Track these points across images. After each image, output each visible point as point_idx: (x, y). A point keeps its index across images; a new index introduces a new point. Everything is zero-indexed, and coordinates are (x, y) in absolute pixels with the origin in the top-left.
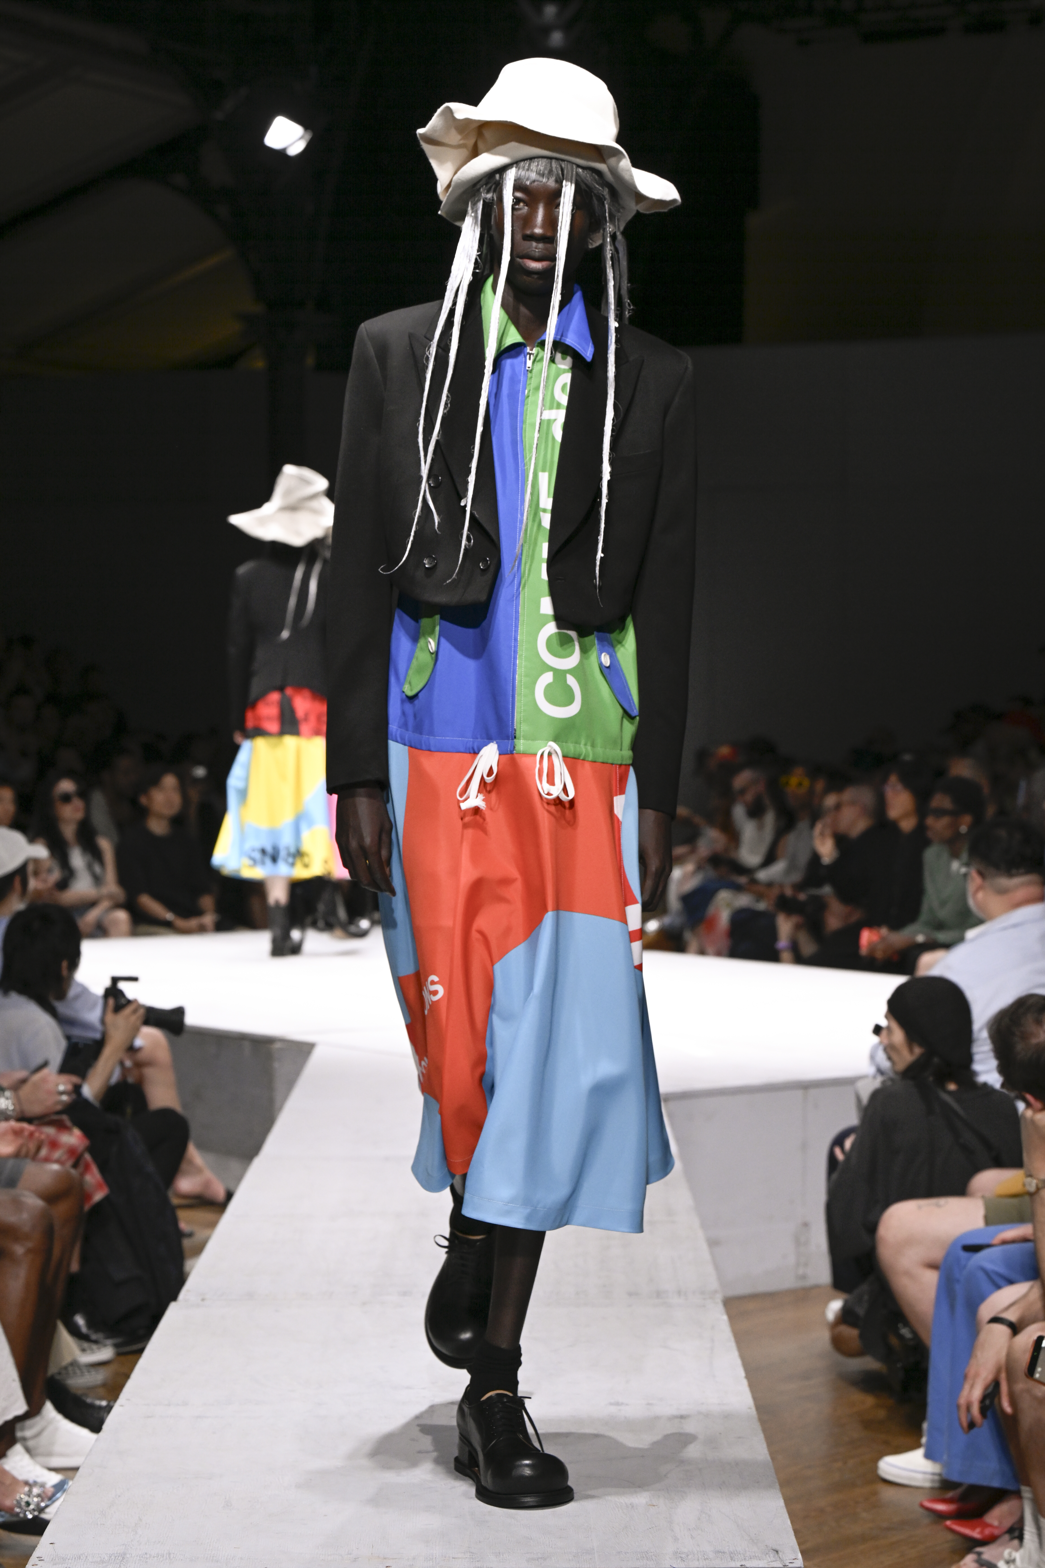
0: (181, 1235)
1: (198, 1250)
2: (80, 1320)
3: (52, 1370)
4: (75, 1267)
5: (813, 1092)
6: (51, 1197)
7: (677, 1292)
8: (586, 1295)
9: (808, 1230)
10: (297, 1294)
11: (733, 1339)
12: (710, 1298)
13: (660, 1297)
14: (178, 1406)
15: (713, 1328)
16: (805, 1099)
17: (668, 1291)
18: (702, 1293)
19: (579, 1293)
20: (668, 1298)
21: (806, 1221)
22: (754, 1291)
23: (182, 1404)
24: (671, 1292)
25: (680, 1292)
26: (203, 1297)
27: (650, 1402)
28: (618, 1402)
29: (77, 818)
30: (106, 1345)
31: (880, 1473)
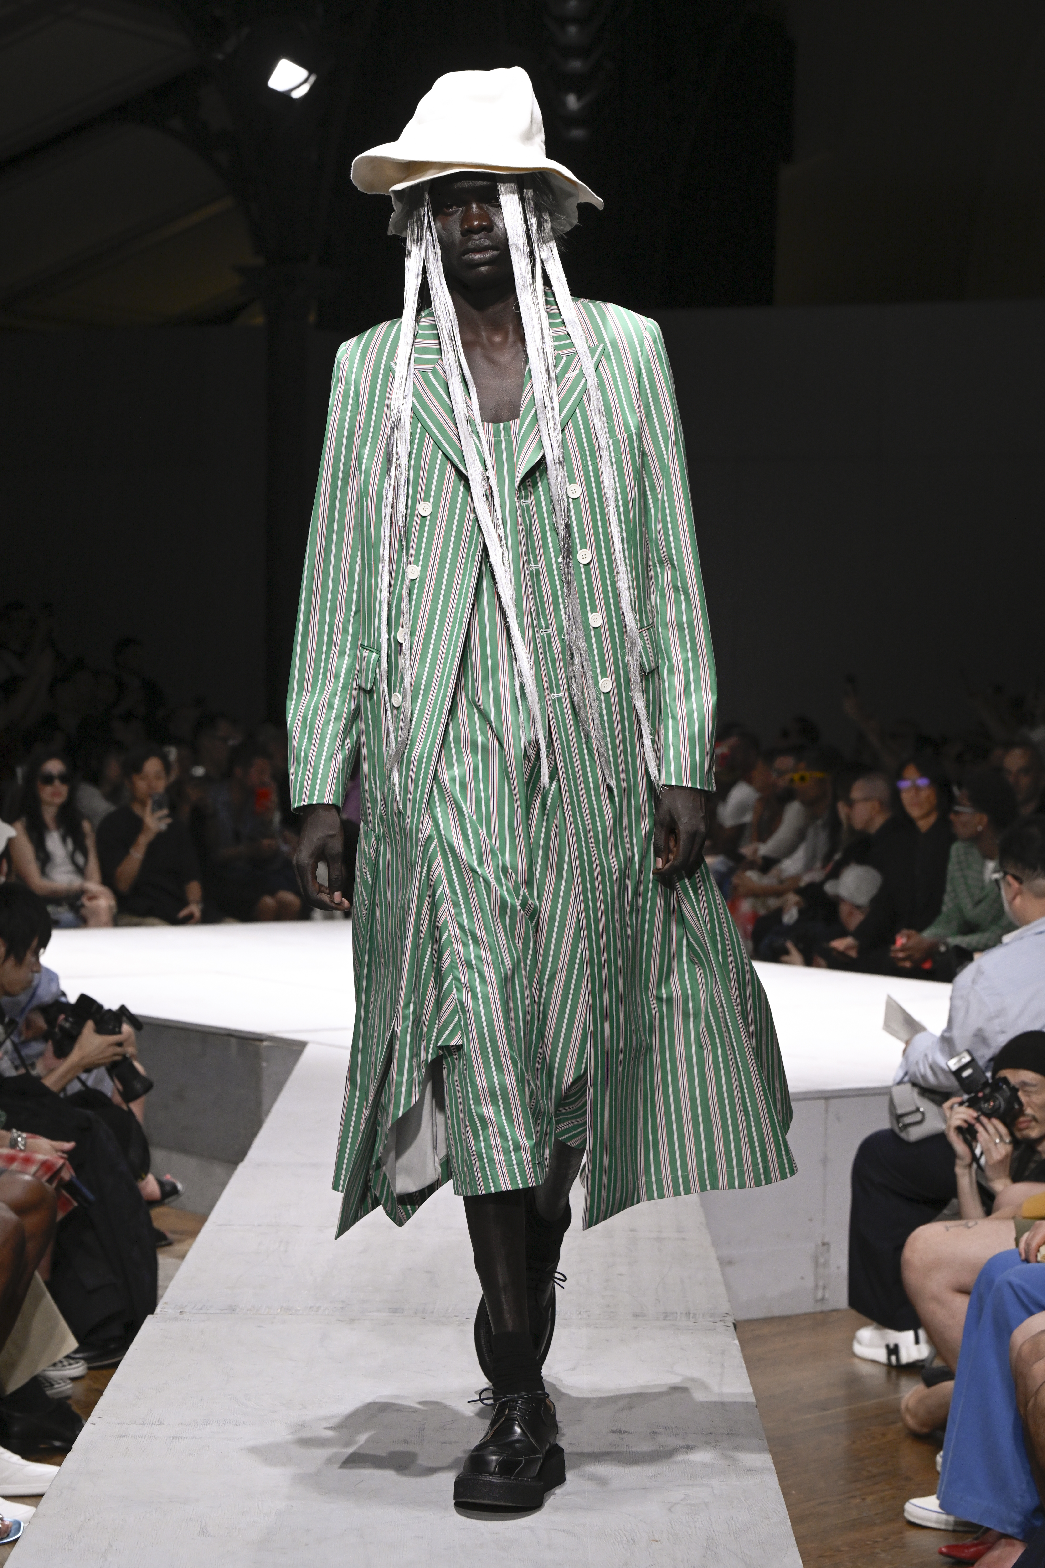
5: (833, 1102)
6: (23, 1209)
7: (686, 1314)
8: (589, 1316)
9: (828, 1250)
10: (281, 1308)
11: (744, 1365)
12: (720, 1321)
13: (668, 1318)
14: (153, 1426)
15: (723, 1353)
16: (826, 1111)
17: (677, 1313)
18: (712, 1315)
19: (582, 1313)
20: (676, 1320)
21: (826, 1240)
22: (769, 1315)
23: (157, 1423)
24: (679, 1314)
25: (689, 1314)
26: (181, 1311)
27: (655, 1431)
28: (621, 1431)
29: (59, 800)
30: (77, 1360)
31: (906, 1515)
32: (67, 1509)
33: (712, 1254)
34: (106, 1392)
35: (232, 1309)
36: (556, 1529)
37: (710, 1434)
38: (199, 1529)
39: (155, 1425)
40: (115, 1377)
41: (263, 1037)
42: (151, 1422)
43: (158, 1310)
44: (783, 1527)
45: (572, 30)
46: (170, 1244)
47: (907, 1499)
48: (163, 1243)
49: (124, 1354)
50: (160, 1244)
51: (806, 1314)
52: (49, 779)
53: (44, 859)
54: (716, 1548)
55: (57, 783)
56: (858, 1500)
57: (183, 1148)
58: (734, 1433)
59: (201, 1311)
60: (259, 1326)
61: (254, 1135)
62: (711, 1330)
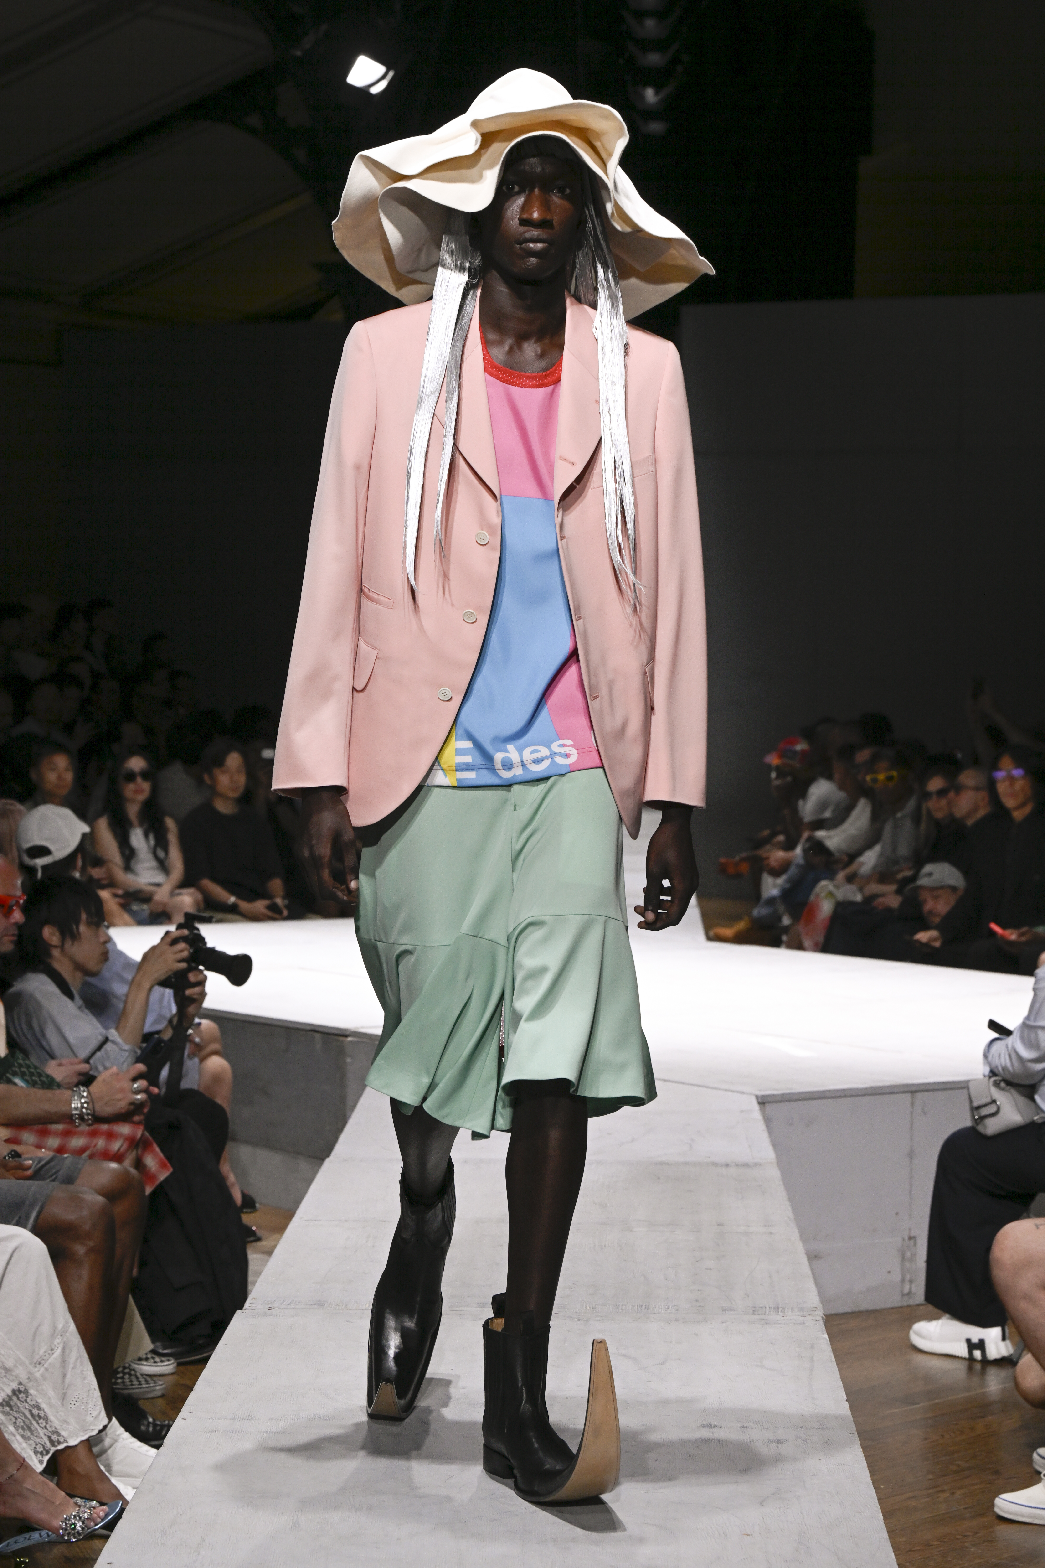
1: (264, 1258)
5: (920, 1096)
6: (112, 1195)
7: (775, 1308)
8: (677, 1310)
9: (915, 1244)
11: (834, 1359)
12: (810, 1315)
13: (757, 1313)
14: (243, 1421)
15: (812, 1347)
16: (912, 1104)
17: (765, 1307)
18: (802, 1310)
19: (670, 1307)
20: (765, 1314)
21: (913, 1235)
22: (856, 1309)
23: (247, 1418)
24: (768, 1308)
25: (778, 1308)
26: (270, 1306)
27: (745, 1425)
28: (711, 1425)
29: (142, 797)
30: (168, 1357)
31: (996, 1510)
32: (159, 1503)
33: (800, 1248)
34: (196, 1388)
35: (321, 1305)
36: (647, 1523)
37: (801, 1428)
38: (291, 1524)
39: (246, 1420)
40: (205, 1373)
41: (348, 1033)
42: (242, 1418)
43: (247, 1304)
44: (875, 1521)
45: (650, 23)
46: (259, 1239)
47: (996, 1495)
48: (252, 1239)
49: (213, 1349)
50: (249, 1239)
51: (892, 1308)
52: (131, 777)
53: (129, 854)
54: (809, 1542)
55: (139, 780)
56: (947, 1495)
57: (267, 1143)
58: (825, 1426)
59: (289, 1307)
60: (347, 1321)
61: (340, 1130)
62: (800, 1324)
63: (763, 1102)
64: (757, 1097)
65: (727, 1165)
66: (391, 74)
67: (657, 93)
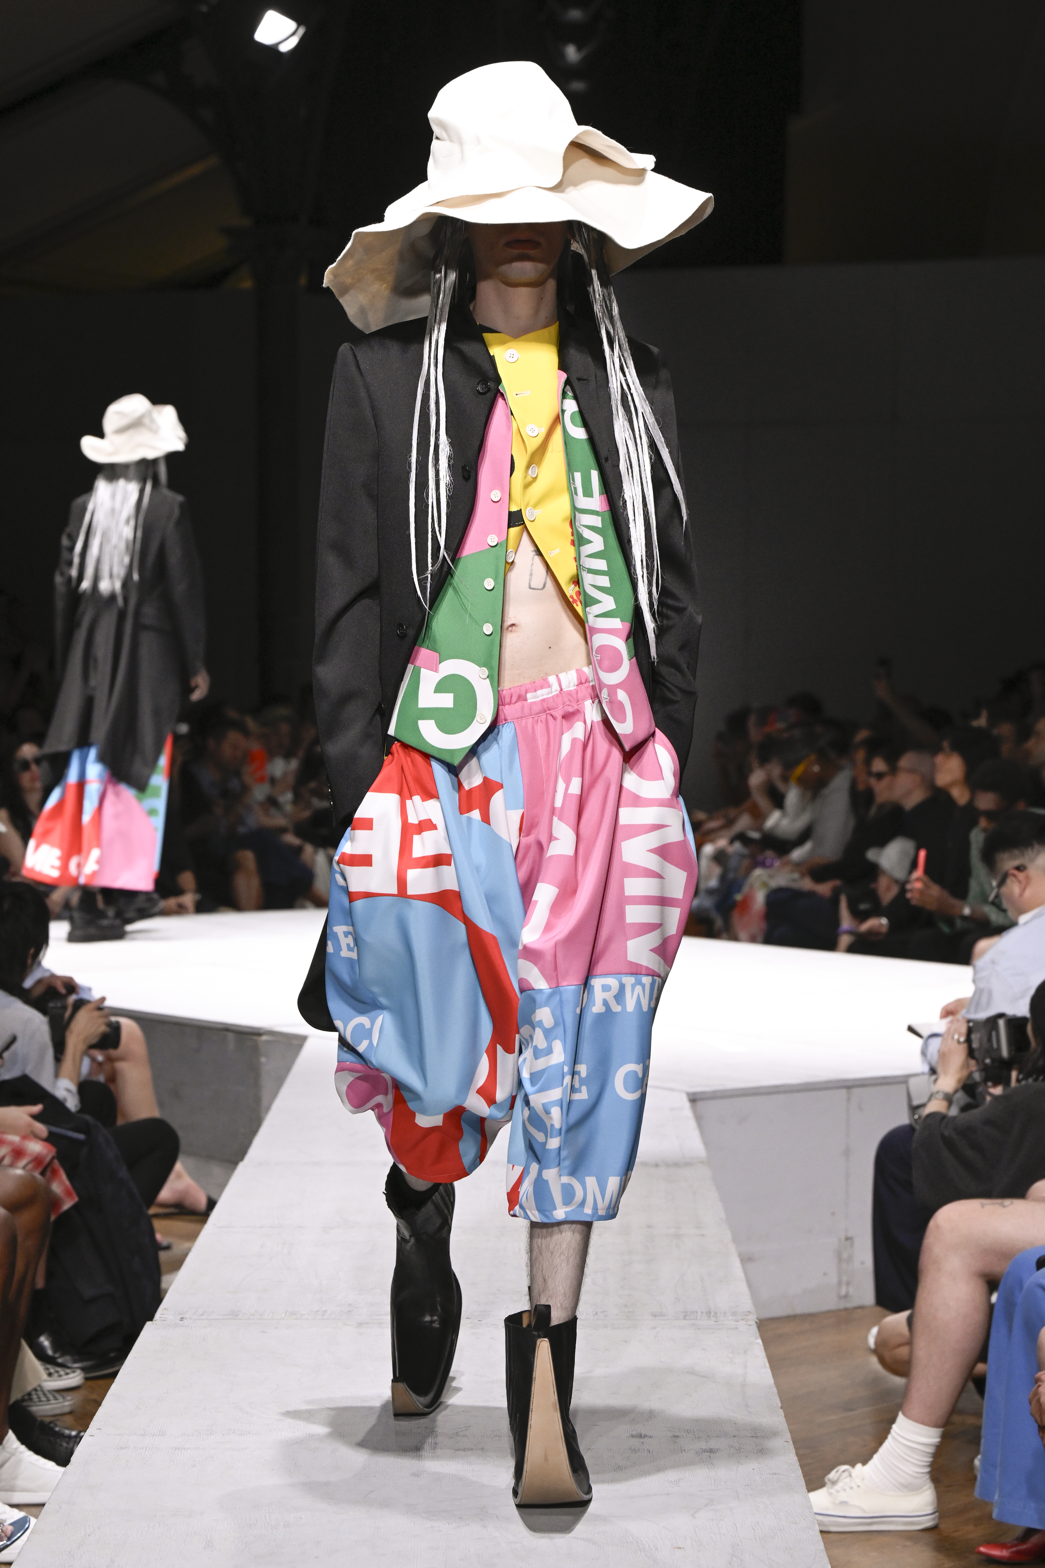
0: (158, 1247)
1: (177, 1264)
2: (45, 1342)
3: (15, 1396)
4: (40, 1283)
5: (856, 1091)
6: (14, 1205)
7: (707, 1313)
8: (606, 1316)
9: (852, 1245)
10: (286, 1313)
11: (767, 1365)
12: (742, 1320)
13: (688, 1318)
14: (154, 1436)
16: (849, 1099)
17: (697, 1312)
18: (734, 1314)
19: (598, 1314)
20: (696, 1319)
21: (850, 1235)
22: (789, 1313)
23: (158, 1434)
24: (699, 1313)
25: (710, 1313)
26: (182, 1316)
27: (676, 1434)
28: (641, 1435)
30: (74, 1370)
32: (66, 1524)
33: (732, 1249)
34: (104, 1403)
35: (235, 1315)
37: (734, 1436)
38: (204, 1543)
39: (157, 1437)
40: (113, 1387)
41: (261, 1031)
42: (153, 1433)
43: (158, 1315)
44: (811, 1532)
49: (123, 1363)
51: (830, 1312)
54: (742, 1554)
58: (759, 1435)
59: (202, 1317)
60: (263, 1332)
61: (254, 1132)
62: (733, 1329)
63: (694, 1099)
64: (688, 1094)
65: (657, 1165)
66: (301, 31)
67: (579, 48)
